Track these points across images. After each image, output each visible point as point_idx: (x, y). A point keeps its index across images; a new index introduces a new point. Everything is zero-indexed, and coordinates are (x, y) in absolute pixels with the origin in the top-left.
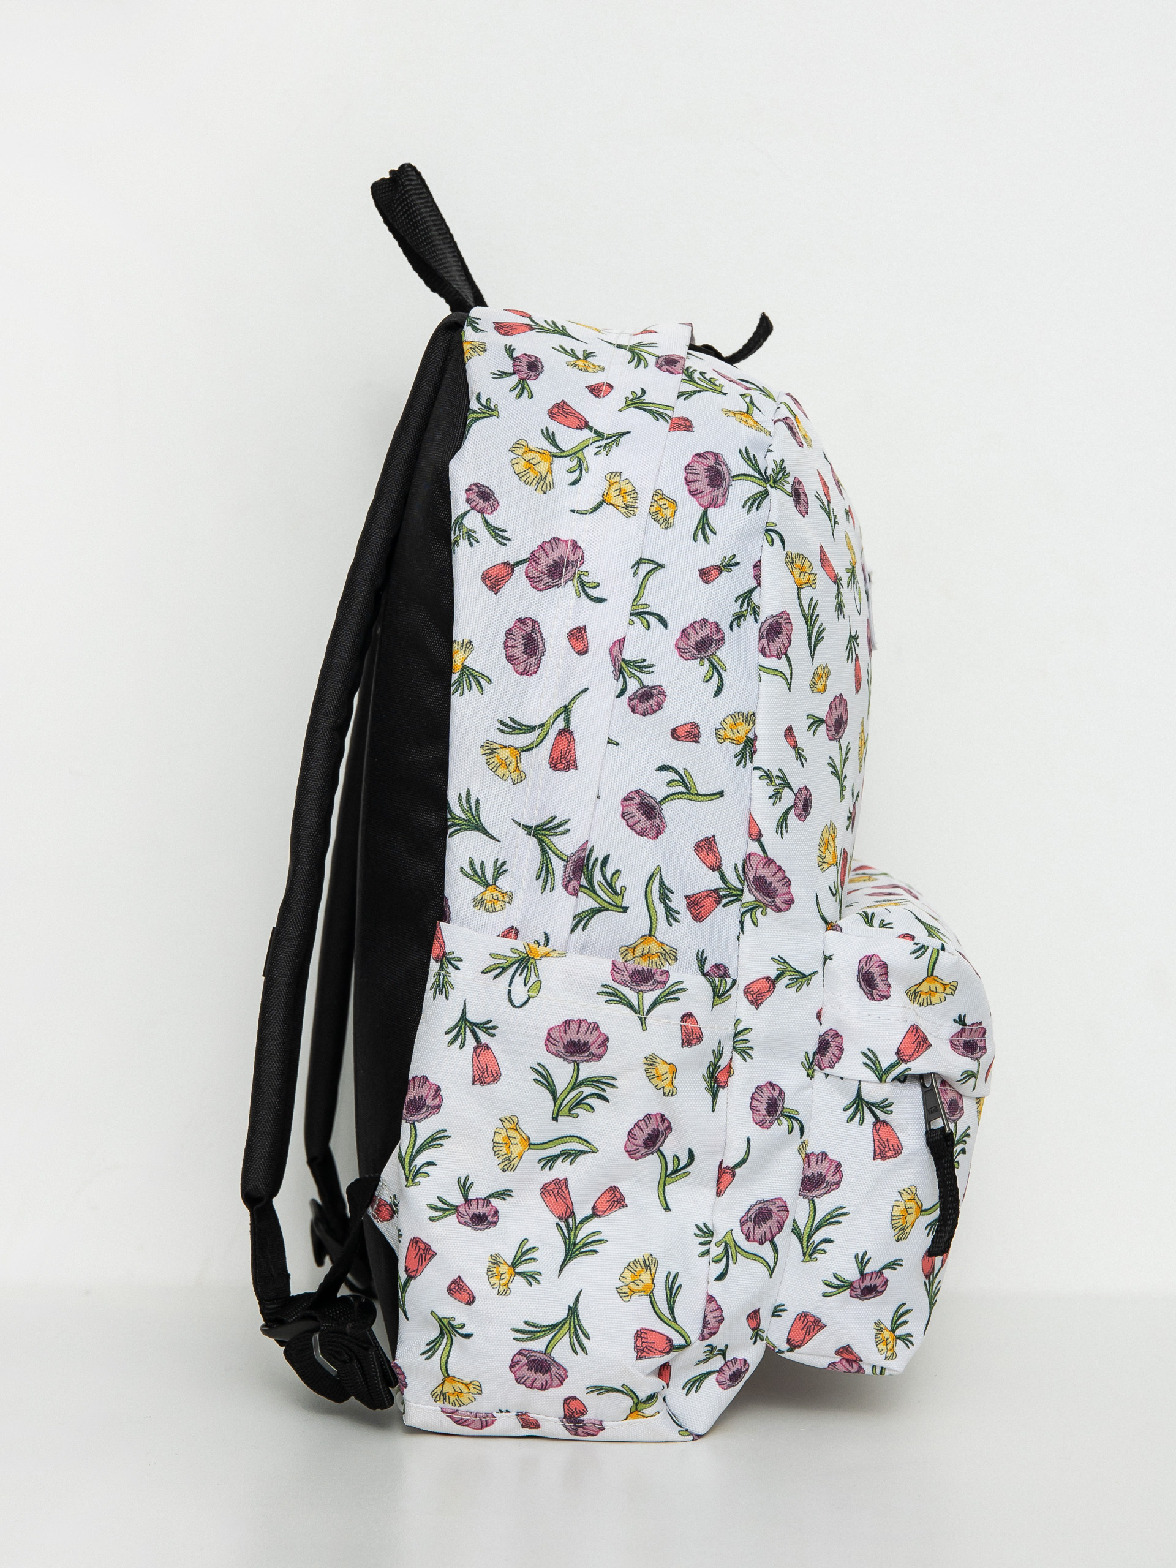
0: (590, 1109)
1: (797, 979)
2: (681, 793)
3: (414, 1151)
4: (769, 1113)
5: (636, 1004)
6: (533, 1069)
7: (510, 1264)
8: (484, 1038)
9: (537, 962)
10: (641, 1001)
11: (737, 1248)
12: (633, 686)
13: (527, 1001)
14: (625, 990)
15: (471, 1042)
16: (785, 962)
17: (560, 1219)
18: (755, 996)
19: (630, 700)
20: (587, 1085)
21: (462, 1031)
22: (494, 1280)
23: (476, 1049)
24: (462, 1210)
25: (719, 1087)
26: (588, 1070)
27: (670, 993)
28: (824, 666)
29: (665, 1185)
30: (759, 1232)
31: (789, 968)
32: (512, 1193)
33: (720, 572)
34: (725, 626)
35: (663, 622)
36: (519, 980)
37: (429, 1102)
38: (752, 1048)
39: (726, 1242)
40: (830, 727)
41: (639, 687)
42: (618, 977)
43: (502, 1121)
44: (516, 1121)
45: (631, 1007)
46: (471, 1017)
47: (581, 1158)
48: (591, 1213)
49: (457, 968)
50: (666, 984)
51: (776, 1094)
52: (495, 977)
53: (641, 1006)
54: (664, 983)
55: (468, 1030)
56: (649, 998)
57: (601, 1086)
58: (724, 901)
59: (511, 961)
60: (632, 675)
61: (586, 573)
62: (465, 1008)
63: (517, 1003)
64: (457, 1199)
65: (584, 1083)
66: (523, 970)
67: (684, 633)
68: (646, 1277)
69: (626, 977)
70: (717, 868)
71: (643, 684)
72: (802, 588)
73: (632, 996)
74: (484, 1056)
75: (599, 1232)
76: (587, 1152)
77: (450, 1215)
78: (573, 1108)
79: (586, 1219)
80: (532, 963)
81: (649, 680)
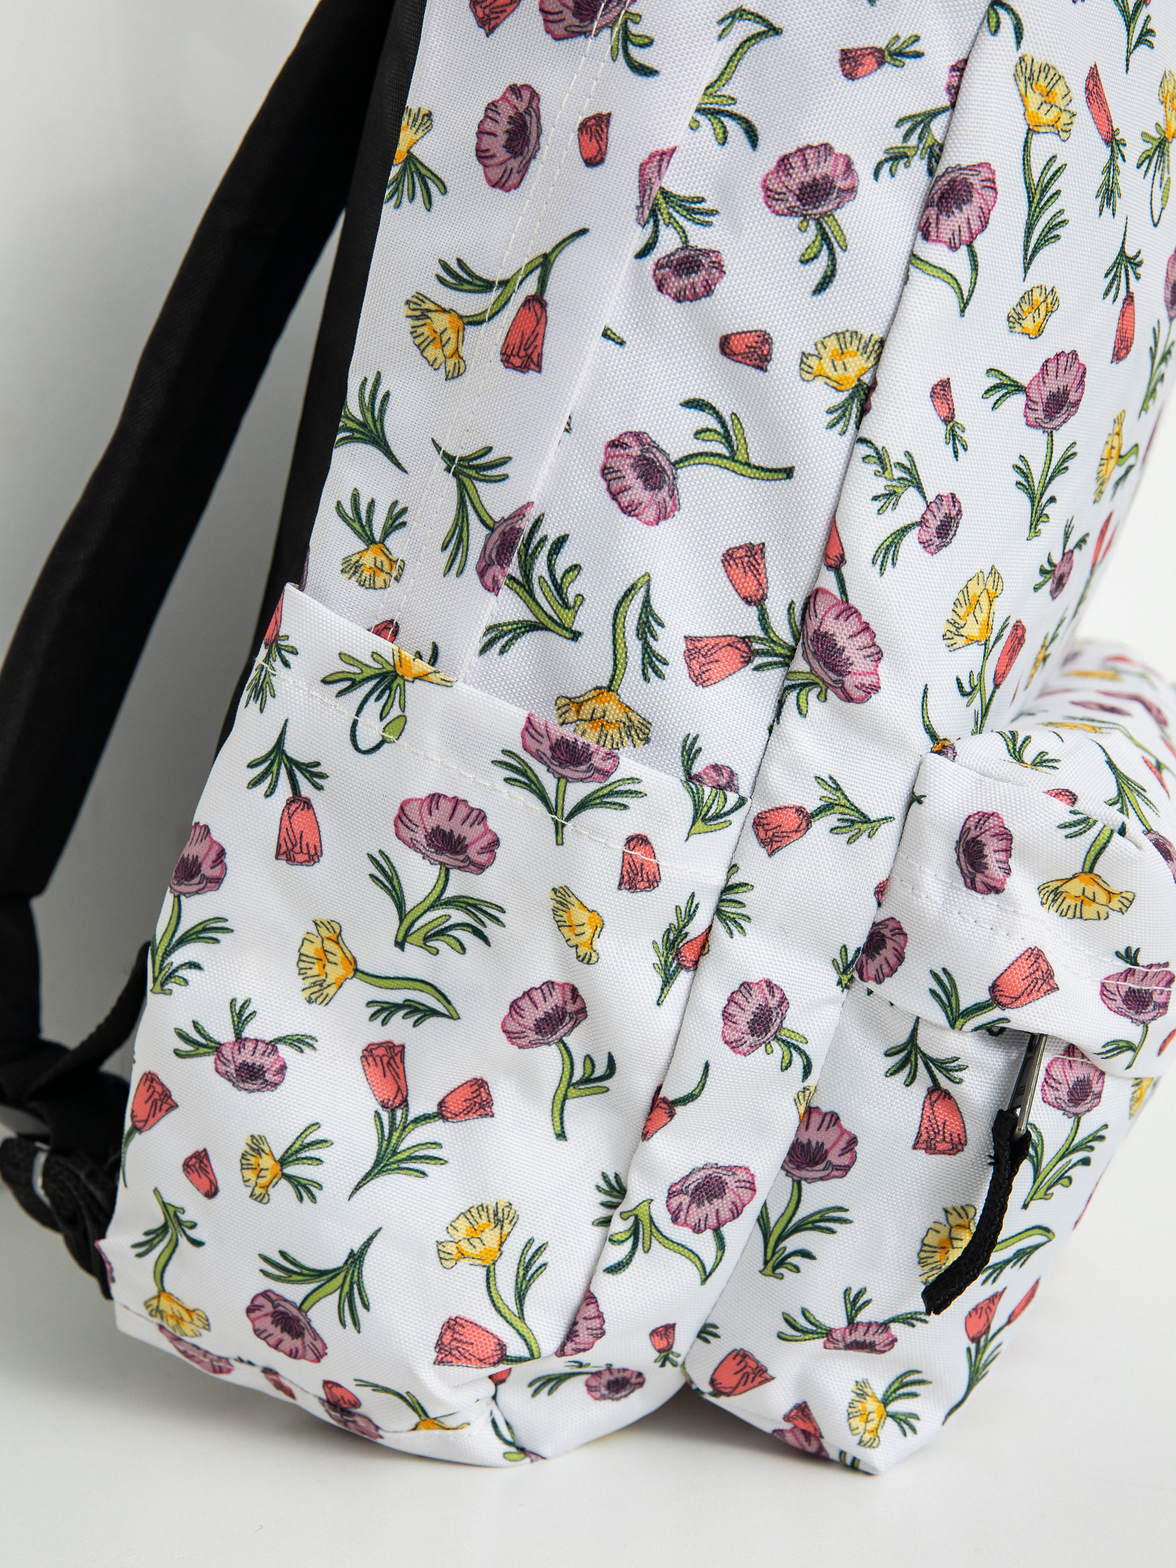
0: (459, 948)
1: (853, 822)
2: (719, 455)
3: (174, 940)
4: (753, 1031)
5: (552, 795)
6: (372, 858)
7: (278, 1157)
8: (306, 789)
9: (408, 686)
10: (561, 793)
11: (654, 1230)
12: (669, 242)
13: (377, 747)
14: (539, 769)
15: (284, 790)
16: (838, 788)
17: (383, 1106)
18: (770, 834)
19: (659, 266)
20: (458, 908)
21: (275, 768)
22: (249, 1174)
23: (290, 803)
24: (226, 1052)
25: (680, 966)
26: (461, 883)
27: (611, 794)
28: (1049, 289)
29: (565, 1098)
30: (696, 1214)
31: (843, 802)
32: (316, 1045)
33: (881, 63)
34: (863, 168)
35: (752, 135)
36: (373, 707)
37: (206, 870)
38: (748, 918)
39: (636, 1217)
40: (1035, 403)
41: (680, 245)
42: (531, 743)
43: (316, 924)
44: (338, 931)
45: (543, 798)
46: (292, 749)
47: (432, 1021)
48: (435, 1110)
49: (286, 664)
50: (608, 776)
51: (773, 1003)
52: (340, 694)
53: (560, 801)
54: (606, 774)
55: (283, 771)
56: (576, 792)
57: (480, 916)
58: (758, 661)
59: (368, 673)
60: (672, 222)
61: (637, 18)
62: (283, 733)
63: (363, 746)
64: (224, 1033)
65: (453, 902)
66: (383, 692)
67: (784, 163)
68: (491, 1237)
69: (545, 748)
70: (757, 601)
71: (687, 241)
72: (1039, 132)
73: (549, 782)
74: (300, 818)
75: (438, 1145)
76: (443, 1015)
77: (203, 1054)
78: (431, 936)
79: (426, 1118)
80: (399, 685)
81: (699, 237)
